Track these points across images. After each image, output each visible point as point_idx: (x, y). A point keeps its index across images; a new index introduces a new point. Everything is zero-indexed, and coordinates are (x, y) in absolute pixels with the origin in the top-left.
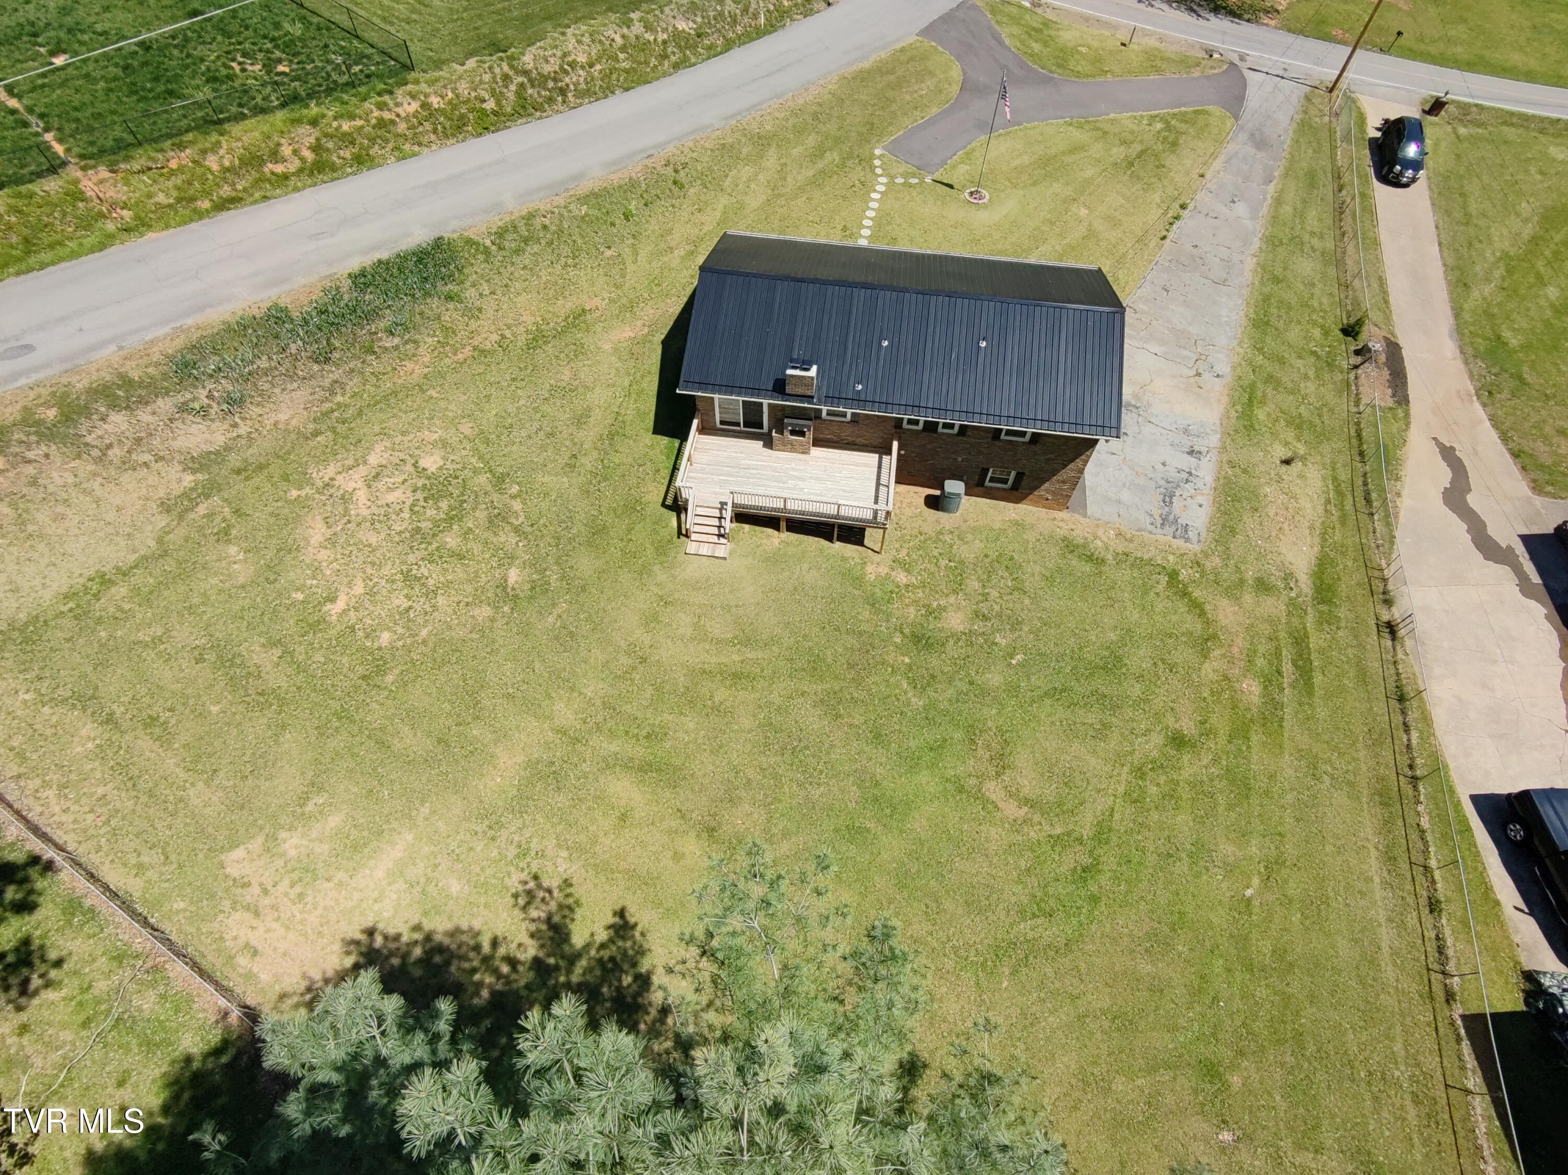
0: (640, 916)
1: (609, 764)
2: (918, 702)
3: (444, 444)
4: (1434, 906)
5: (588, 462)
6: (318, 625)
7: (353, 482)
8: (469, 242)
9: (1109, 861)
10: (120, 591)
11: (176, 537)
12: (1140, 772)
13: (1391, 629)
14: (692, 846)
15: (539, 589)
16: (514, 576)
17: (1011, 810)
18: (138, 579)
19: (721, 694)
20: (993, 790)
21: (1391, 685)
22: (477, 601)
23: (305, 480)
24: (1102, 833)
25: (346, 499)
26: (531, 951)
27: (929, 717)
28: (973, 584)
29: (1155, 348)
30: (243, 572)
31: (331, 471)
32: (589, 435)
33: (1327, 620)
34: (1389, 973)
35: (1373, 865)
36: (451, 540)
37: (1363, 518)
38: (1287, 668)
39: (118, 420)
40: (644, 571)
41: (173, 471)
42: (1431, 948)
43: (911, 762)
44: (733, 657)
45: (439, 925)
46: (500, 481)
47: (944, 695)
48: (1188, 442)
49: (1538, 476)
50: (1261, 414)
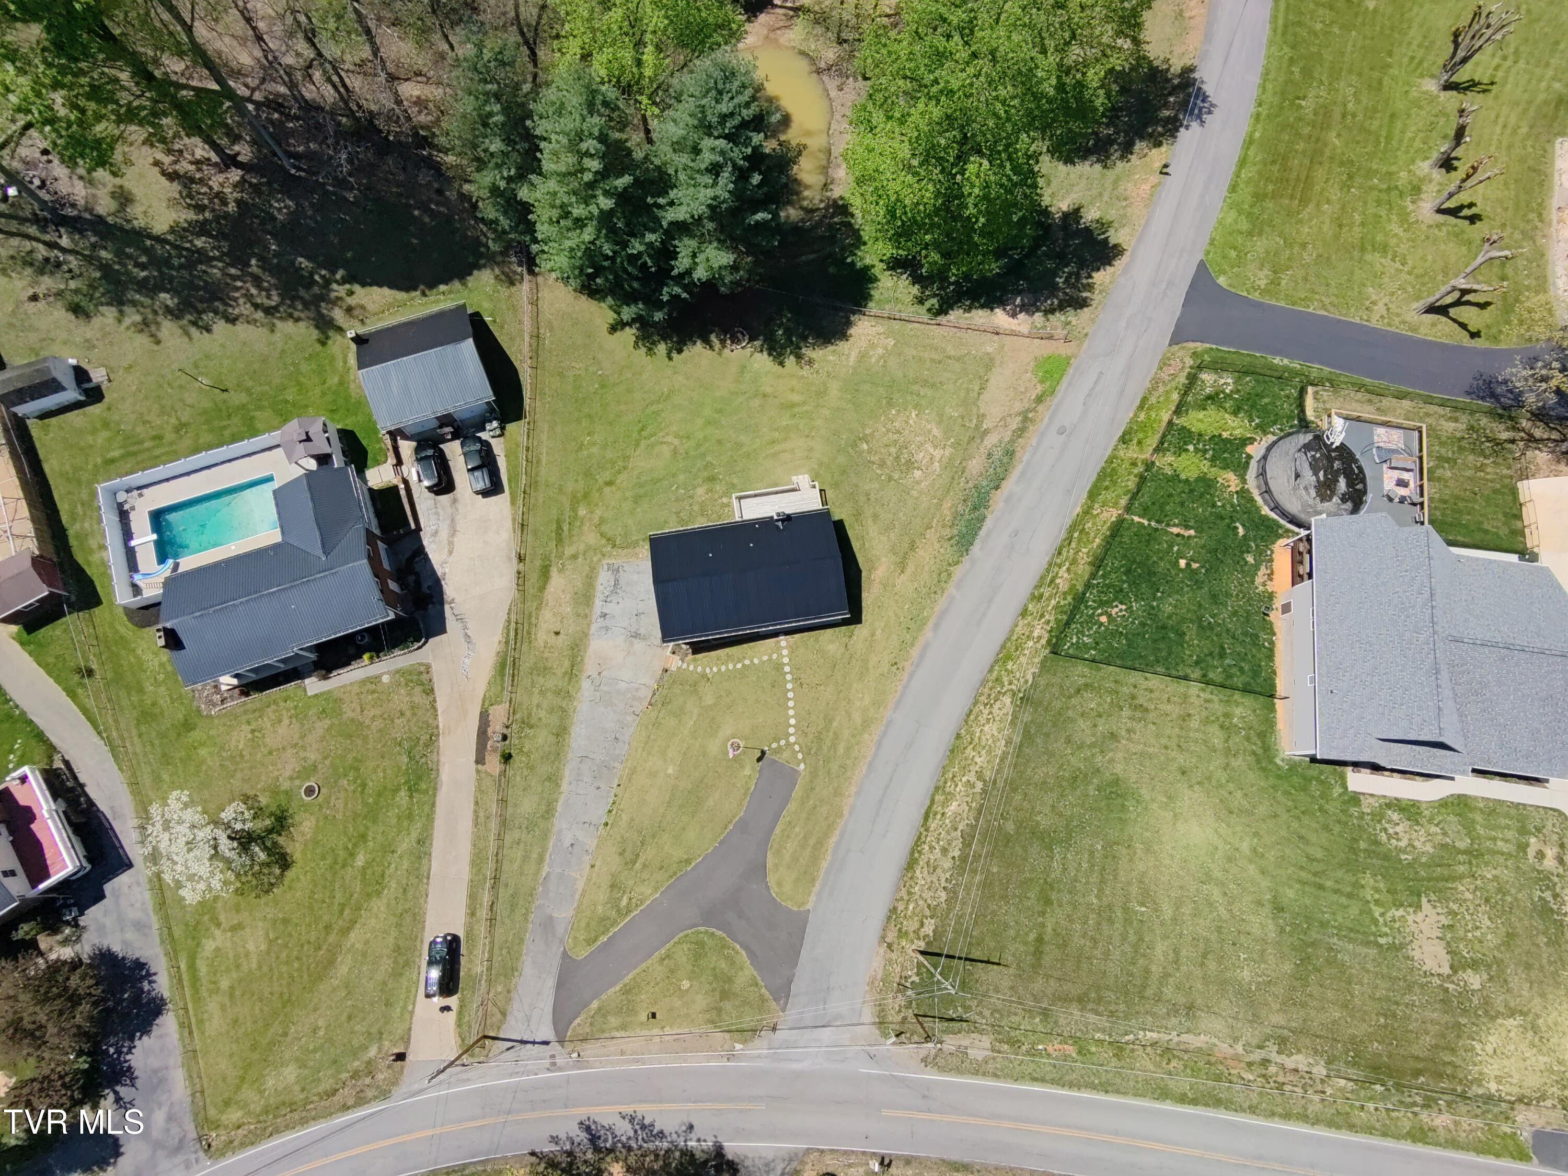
0: (777, 368)
1: (804, 403)
2: (709, 458)
3: (918, 483)
4: (528, 449)
5: (863, 499)
6: (915, 407)
7: (937, 453)
8: (957, 563)
9: (635, 435)
10: (977, 388)
11: (975, 411)
12: (625, 468)
13: (521, 559)
14: (769, 390)
15: (854, 445)
16: (865, 446)
17: (669, 439)
18: (975, 394)
19: (776, 434)
20: (676, 442)
21: (525, 531)
22: (872, 434)
23: (952, 446)
24: (637, 445)
25: (935, 447)
26: (804, 350)
27: (703, 455)
28: (696, 508)
29: (622, 686)
30: (948, 410)
31: (947, 453)
32: (868, 512)
33: (546, 558)
34: (546, 427)
35: (544, 459)
36: (893, 450)
37: (520, 620)
38: (566, 527)
39: (1014, 426)
40: (821, 464)
41: (991, 425)
42: (531, 435)
43: (706, 439)
44: (777, 448)
45: (831, 348)
46: (890, 478)
47: (700, 464)
48: (608, 622)
49: (424, 677)
50: (567, 663)
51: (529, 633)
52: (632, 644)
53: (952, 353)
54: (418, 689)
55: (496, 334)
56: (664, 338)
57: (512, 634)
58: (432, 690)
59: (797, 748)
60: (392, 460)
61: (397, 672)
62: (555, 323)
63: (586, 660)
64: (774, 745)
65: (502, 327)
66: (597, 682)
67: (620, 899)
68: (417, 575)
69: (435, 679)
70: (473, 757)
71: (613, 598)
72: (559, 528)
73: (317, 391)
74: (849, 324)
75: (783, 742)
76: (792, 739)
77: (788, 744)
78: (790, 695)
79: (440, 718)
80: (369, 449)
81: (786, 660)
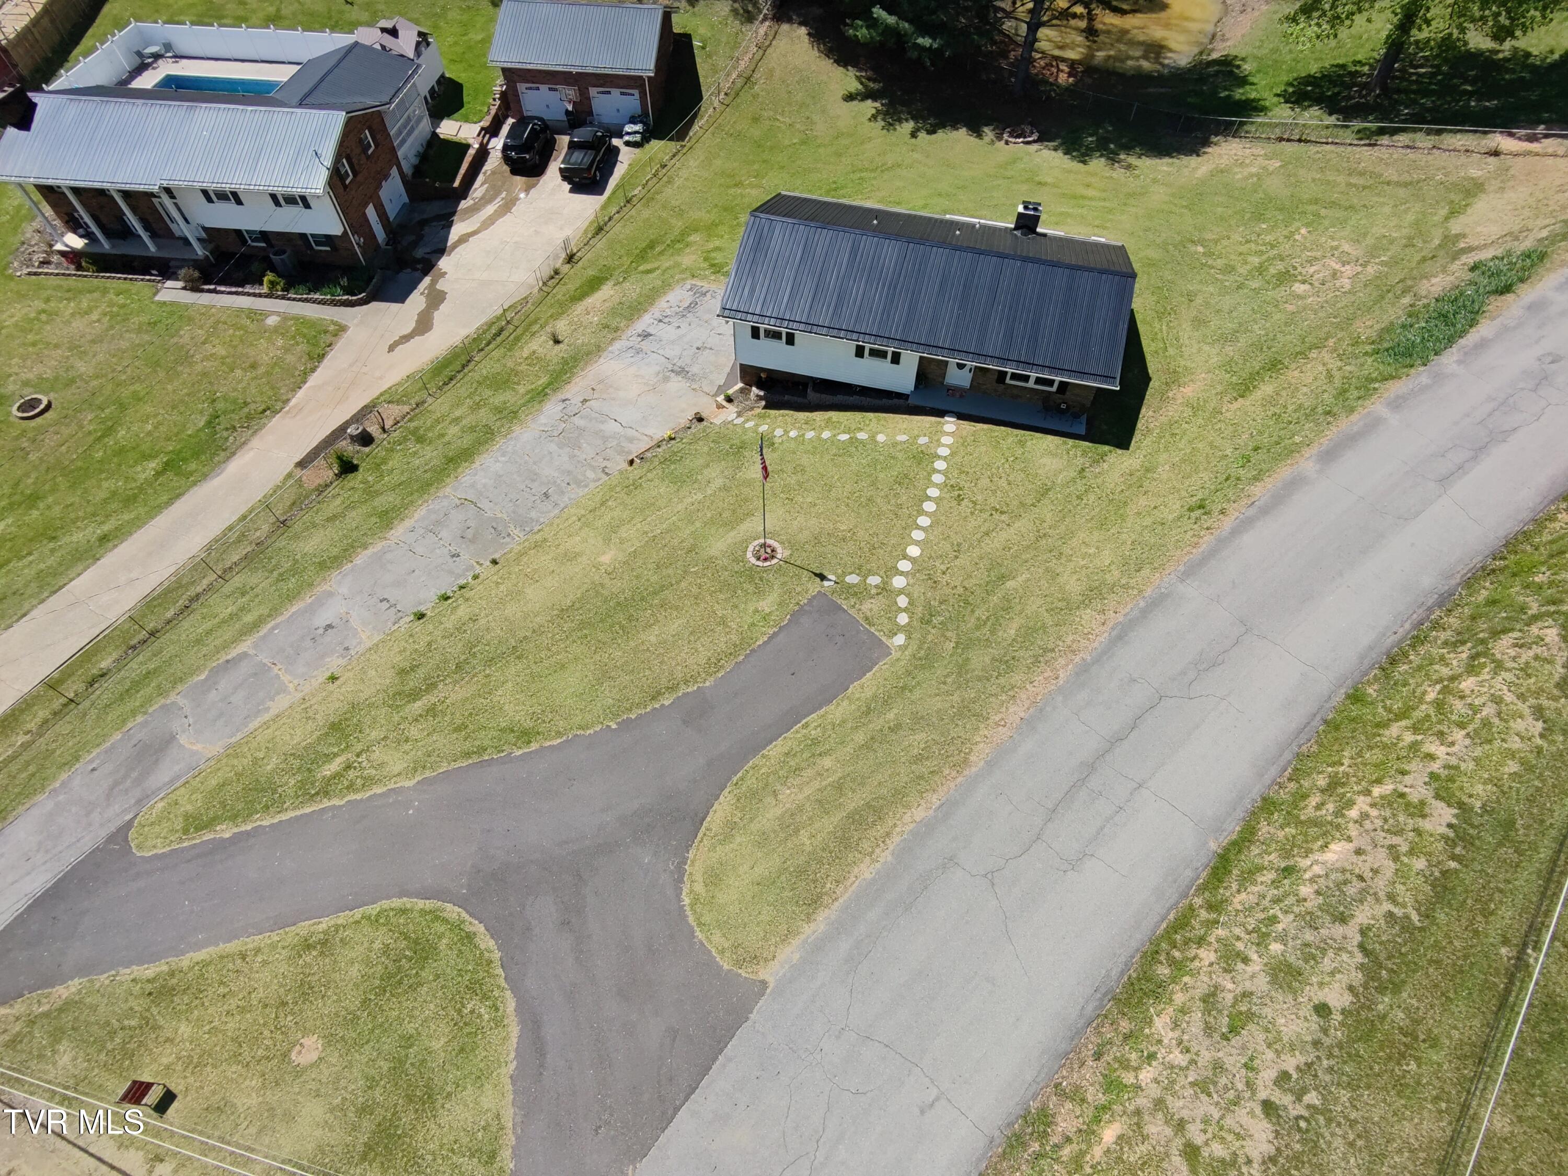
0: (1075, 165)
3: (1300, 296)
4: (664, 166)
6: (1308, 225)
7: (1349, 270)
8: (1393, 378)
10: (1444, 212)
11: (1439, 232)
13: (570, 260)
14: (1049, 180)
18: (1441, 218)
21: (600, 236)
22: (1217, 240)
23: (1382, 264)
25: (1346, 263)
26: (1123, 157)
29: (612, 427)
30: (1379, 230)
31: (1370, 271)
33: (607, 271)
34: (703, 156)
35: (678, 182)
36: (1254, 259)
37: (516, 323)
38: (660, 247)
42: (677, 158)
45: (1167, 159)
46: (1241, 286)
48: (646, 345)
49: (328, 338)
50: (544, 380)
51: (517, 339)
52: (666, 379)
53: (1395, 178)
54: (303, 347)
55: (698, 60)
56: (915, 118)
57: (494, 330)
58: (321, 357)
59: (902, 601)
60: (486, 123)
61: (296, 318)
62: (777, 73)
63: (576, 380)
64: (852, 579)
65: (709, 56)
66: (571, 410)
67: (329, 758)
68: (420, 238)
69: (337, 347)
70: (298, 457)
71: (675, 322)
72: (651, 246)
73: (451, 40)
74: (1206, 143)
75: (874, 580)
76: (899, 582)
77: (884, 589)
78: (929, 506)
79: (301, 394)
80: (466, 106)
81: (944, 451)
